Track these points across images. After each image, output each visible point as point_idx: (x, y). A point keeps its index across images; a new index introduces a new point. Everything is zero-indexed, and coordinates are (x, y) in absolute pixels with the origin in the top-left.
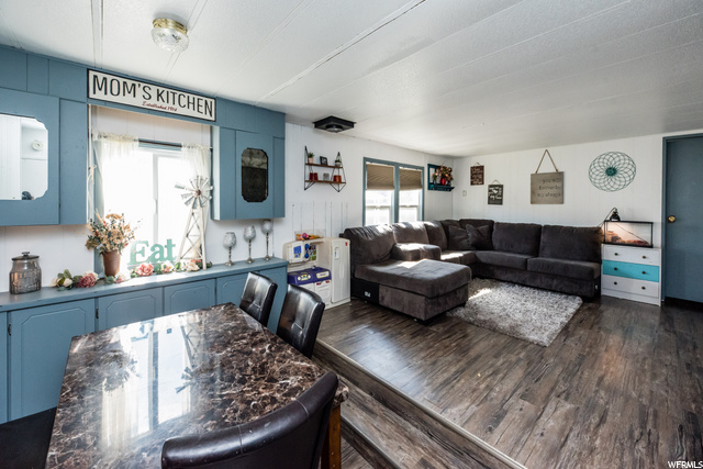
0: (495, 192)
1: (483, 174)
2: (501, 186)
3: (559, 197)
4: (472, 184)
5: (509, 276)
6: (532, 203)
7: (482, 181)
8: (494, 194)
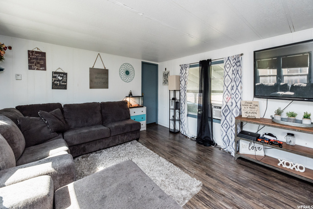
0: (60, 78)
1: (45, 60)
2: (66, 74)
3: (105, 85)
4: (30, 68)
5: (99, 146)
6: (91, 88)
7: (43, 67)
8: (59, 80)
